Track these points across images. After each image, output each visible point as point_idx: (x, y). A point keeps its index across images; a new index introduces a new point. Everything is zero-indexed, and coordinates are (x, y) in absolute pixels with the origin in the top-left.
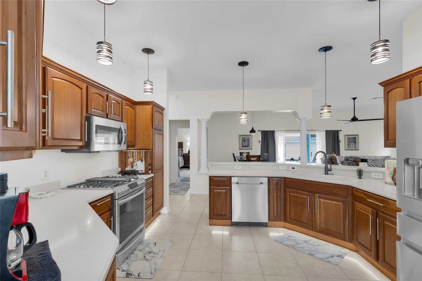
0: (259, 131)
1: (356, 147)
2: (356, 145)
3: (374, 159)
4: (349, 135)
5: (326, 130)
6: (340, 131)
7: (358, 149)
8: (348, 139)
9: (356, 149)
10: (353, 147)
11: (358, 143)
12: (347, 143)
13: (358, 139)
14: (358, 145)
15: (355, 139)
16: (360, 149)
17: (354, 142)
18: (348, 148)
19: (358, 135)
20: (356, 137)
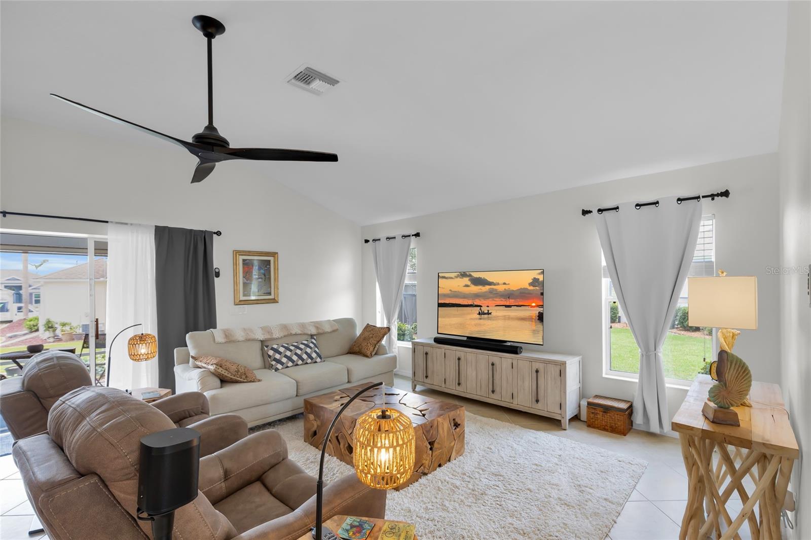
1: (270, 294)
2: (270, 287)
3: (313, 331)
5: (156, 226)
6: (215, 236)
7: (276, 299)
8: (243, 264)
9: (269, 298)
10: (262, 291)
11: (276, 279)
12: (243, 280)
13: (275, 269)
14: (277, 288)
15: (268, 266)
16: (281, 299)
17: (265, 275)
18: (244, 295)
19: (277, 253)
20: (269, 261)
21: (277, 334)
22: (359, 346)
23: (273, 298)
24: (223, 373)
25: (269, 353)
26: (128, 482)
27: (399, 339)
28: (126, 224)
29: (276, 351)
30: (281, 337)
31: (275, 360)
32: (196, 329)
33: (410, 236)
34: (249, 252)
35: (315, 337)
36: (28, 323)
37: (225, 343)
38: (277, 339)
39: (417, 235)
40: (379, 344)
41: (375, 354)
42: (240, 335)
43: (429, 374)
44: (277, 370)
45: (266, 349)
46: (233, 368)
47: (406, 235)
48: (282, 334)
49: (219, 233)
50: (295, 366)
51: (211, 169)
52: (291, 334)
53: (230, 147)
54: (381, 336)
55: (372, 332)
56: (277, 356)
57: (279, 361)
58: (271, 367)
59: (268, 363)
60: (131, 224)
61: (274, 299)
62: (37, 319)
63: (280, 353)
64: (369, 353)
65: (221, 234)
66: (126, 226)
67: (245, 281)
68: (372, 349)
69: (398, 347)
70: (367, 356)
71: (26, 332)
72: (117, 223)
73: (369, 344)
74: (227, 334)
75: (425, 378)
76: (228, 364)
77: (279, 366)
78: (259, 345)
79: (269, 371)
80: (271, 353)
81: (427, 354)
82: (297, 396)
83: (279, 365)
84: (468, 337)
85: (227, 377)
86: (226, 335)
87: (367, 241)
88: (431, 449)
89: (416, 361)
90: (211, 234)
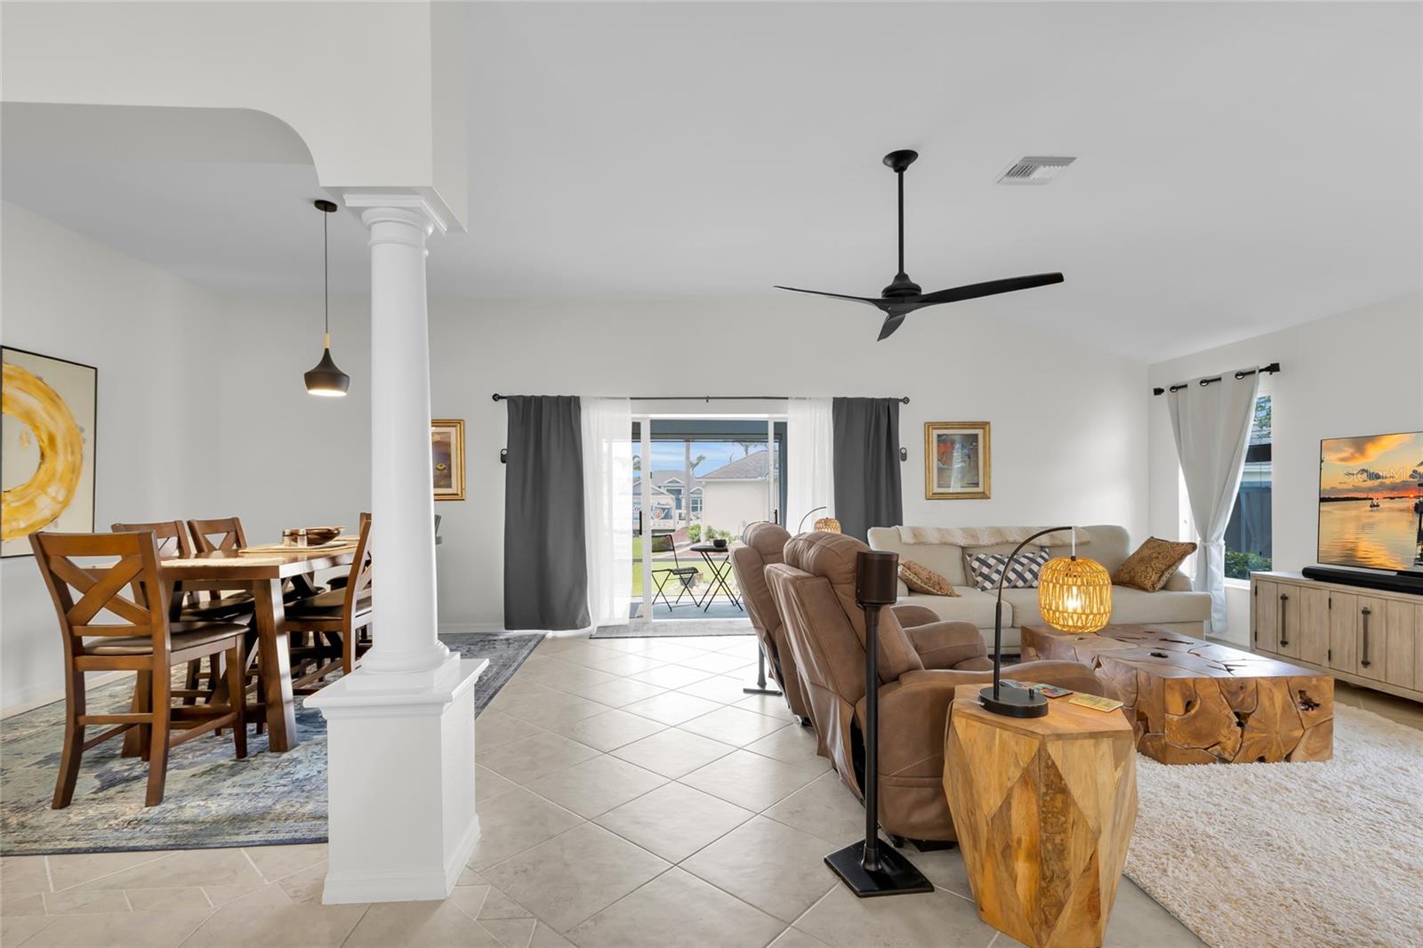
0: (496, 397)
1: (977, 485)
2: (978, 475)
3: (1045, 541)
4: (947, 425)
5: (834, 398)
6: (901, 404)
7: (987, 493)
8: (938, 441)
9: (977, 491)
10: (966, 481)
11: (987, 464)
12: (938, 464)
13: (984, 447)
14: (987, 475)
15: (974, 444)
16: (995, 491)
17: (969, 458)
18: (940, 486)
19: (989, 423)
20: (976, 436)
21: (984, 541)
22: (1130, 572)
23: (982, 491)
24: (911, 577)
25: (973, 565)
26: (847, 586)
27: (1227, 575)
28: (805, 399)
29: (983, 563)
30: (992, 545)
31: (981, 574)
32: (878, 524)
33: (1254, 372)
34: (947, 423)
35: (1047, 550)
36: (691, 532)
37: (915, 544)
38: (984, 546)
39: (1273, 368)
40: (1170, 571)
41: (1164, 588)
42: (933, 537)
43: (1291, 637)
44: (984, 589)
45: (968, 558)
46: (924, 575)
47: (1244, 372)
48: (993, 541)
49: (906, 400)
50: (1013, 587)
51: (901, 321)
52: (1007, 541)
53: (923, 293)
54: (1176, 557)
55: (1157, 549)
56: (985, 570)
57: (987, 578)
58: (976, 584)
59: (972, 579)
60: (810, 398)
61: (984, 493)
62: (699, 527)
63: (989, 566)
64: (1148, 584)
65: (908, 400)
66: (804, 401)
67: (941, 465)
68: (1154, 577)
69: (1226, 588)
70: (1144, 589)
71: (688, 542)
72: (797, 398)
73: (1150, 570)
74: (916, 532)
75: (1280, 645)
76: (917, 567)
77: (988, 585)
78: (958, 553)
79: (973, 589)
80: (976, 564)
81: (1284, 598)
82: (1013, 627)
83: (987, 582)
84: (1400, 572)
85: (916, 584)
86: (915, 535)
87: (1158, 391)
88: (1240, 724)
89: (1260, 611)
90: (897, 401)
